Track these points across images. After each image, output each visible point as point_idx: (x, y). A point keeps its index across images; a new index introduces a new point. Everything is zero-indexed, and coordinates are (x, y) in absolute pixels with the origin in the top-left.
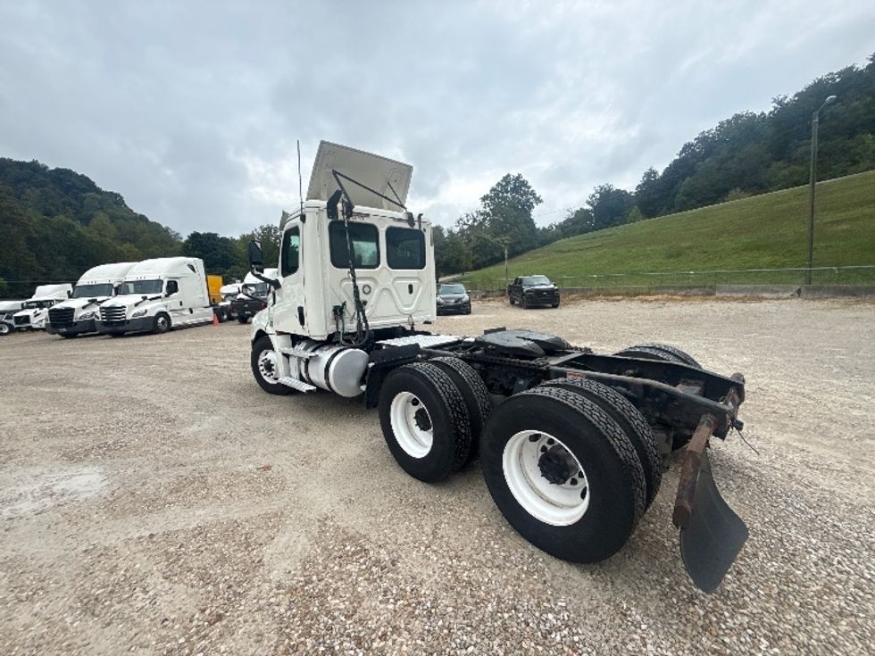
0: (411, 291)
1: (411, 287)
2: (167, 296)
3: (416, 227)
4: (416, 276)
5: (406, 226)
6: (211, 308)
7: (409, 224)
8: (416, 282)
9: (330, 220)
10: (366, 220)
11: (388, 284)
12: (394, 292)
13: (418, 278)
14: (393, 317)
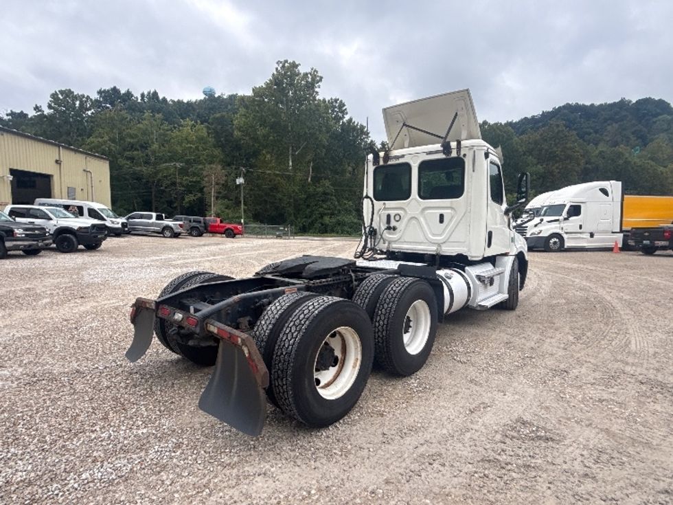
0: (441, 221)
1: (442, 216)
2: (565, 219)
3: (454, 154)
4: (449, 205)
5: (442, 156)
6: (622, 235)
7: (444, 153)
8: (449, 211)
9: (375, 167)
10: (401, 161)
11: (416, 213)
12: (422, 219)
13: (451, 208)
14: (420, 243)
